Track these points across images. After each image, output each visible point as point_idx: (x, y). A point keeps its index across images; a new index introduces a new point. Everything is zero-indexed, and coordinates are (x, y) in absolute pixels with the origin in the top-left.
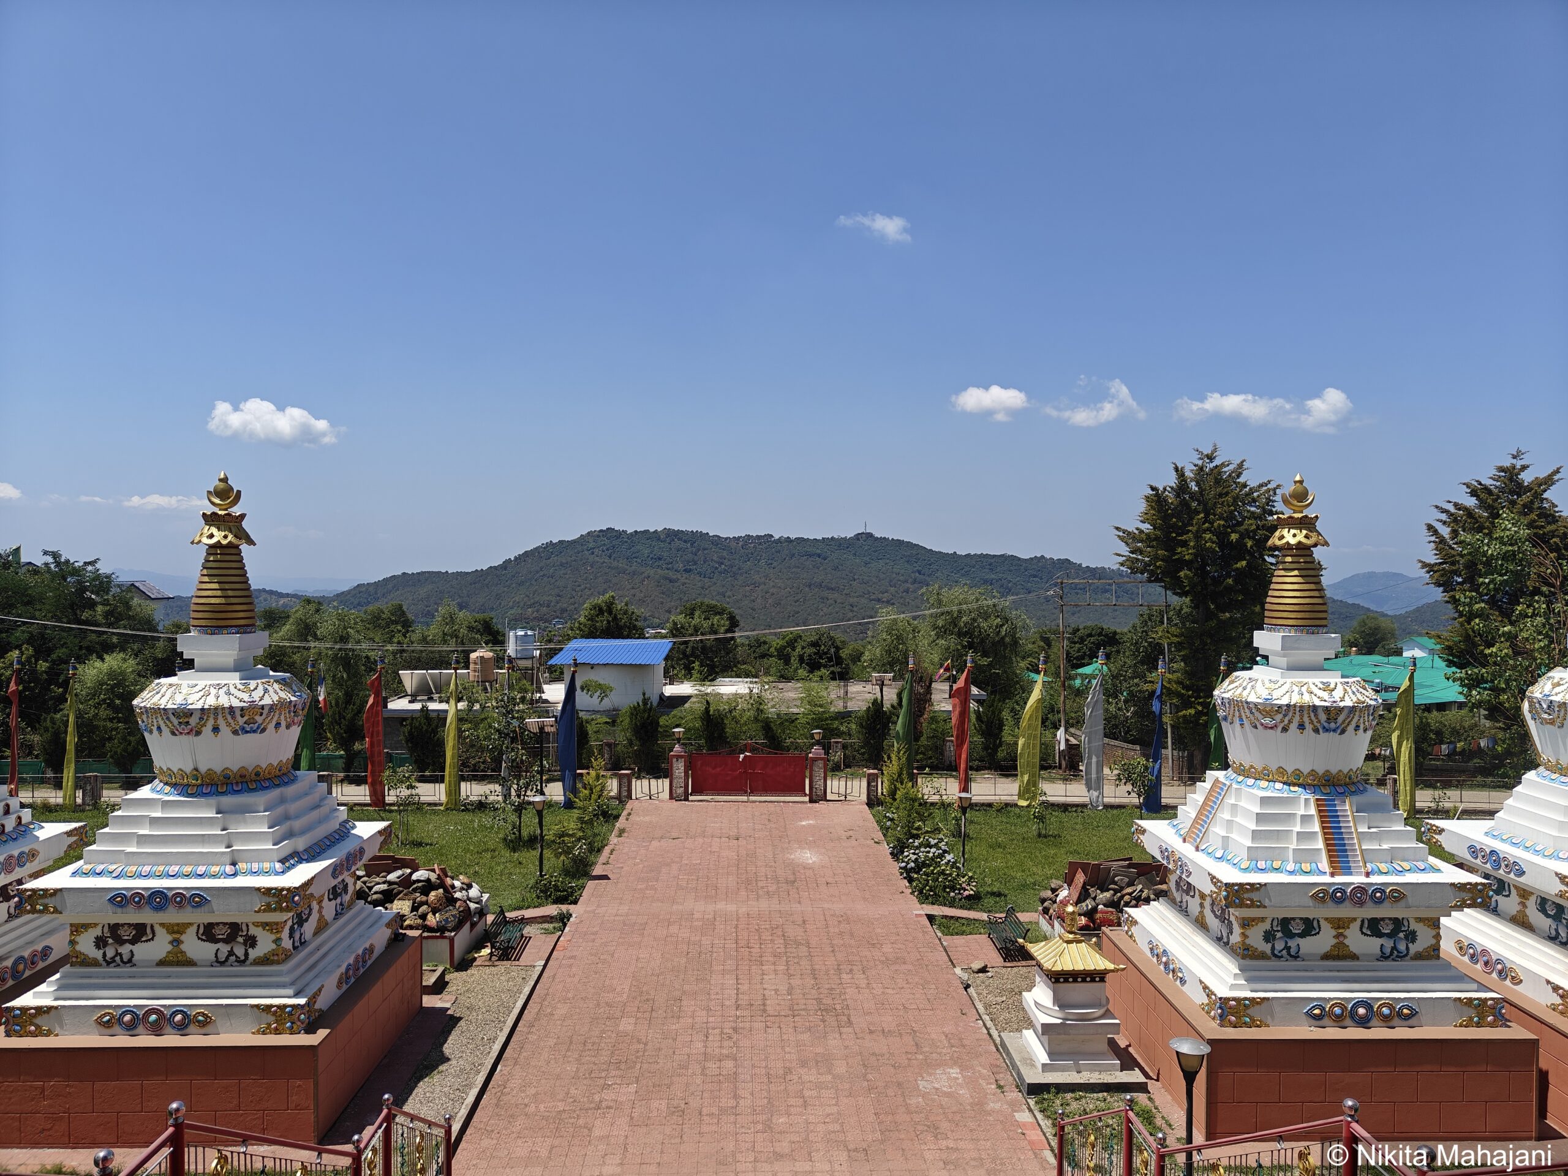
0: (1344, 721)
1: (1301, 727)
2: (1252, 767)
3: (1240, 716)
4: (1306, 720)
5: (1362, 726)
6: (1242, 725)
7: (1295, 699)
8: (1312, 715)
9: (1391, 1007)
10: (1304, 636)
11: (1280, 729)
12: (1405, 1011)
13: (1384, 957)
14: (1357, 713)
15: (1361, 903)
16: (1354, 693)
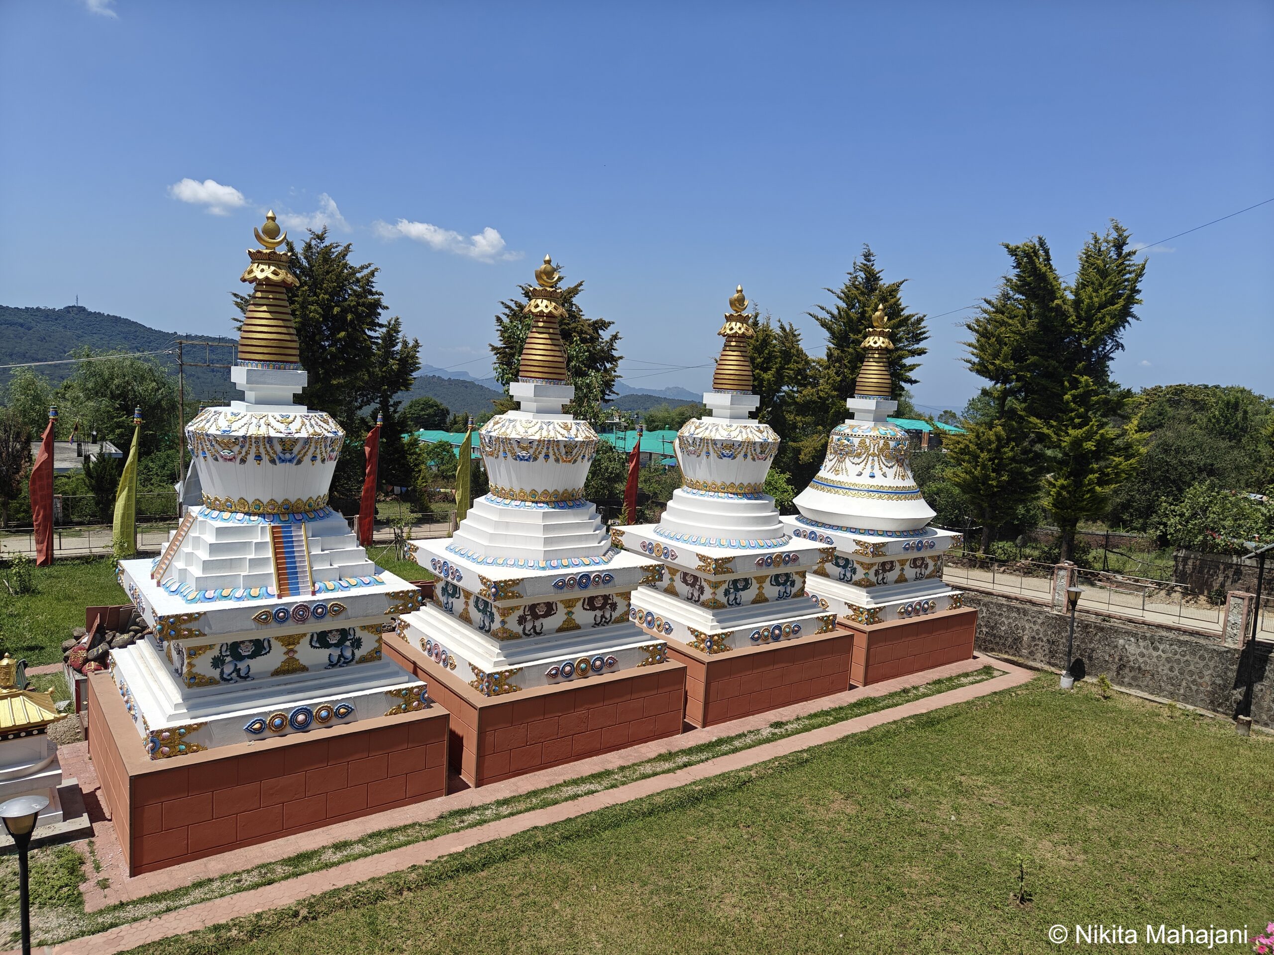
0: (299, 452)
1: (258, 458)
2: (216, 499)
3: (203, 449)
4: (262, 450)
5: (319, 457)
6: (205, 457)
7: (253, 431)
8: (268, 446)
9: (328, 709)
10: (271, 372)
11: (238, 460)
12: (342, 710)
13: (332, 665)
14: (313, 445)
15: (303, 620)
16: (312, 425)
